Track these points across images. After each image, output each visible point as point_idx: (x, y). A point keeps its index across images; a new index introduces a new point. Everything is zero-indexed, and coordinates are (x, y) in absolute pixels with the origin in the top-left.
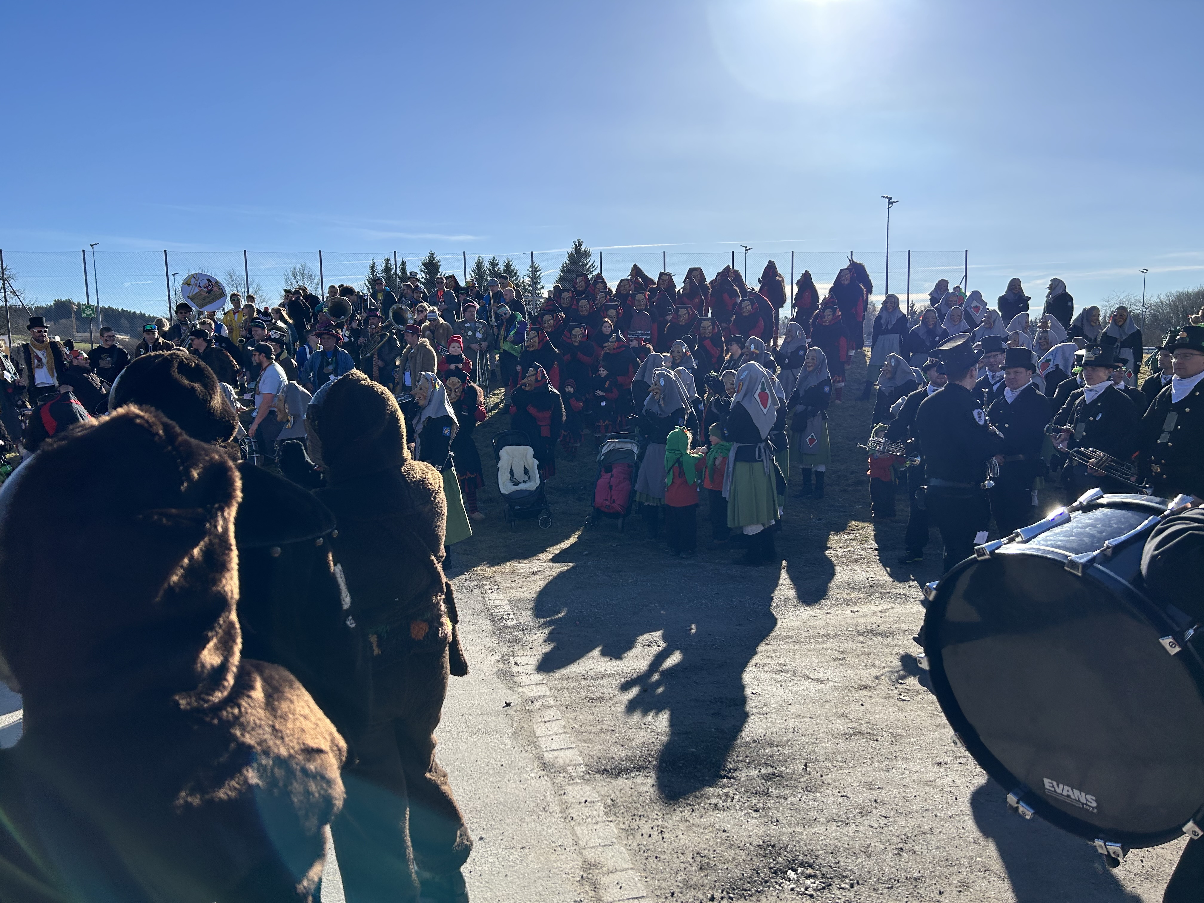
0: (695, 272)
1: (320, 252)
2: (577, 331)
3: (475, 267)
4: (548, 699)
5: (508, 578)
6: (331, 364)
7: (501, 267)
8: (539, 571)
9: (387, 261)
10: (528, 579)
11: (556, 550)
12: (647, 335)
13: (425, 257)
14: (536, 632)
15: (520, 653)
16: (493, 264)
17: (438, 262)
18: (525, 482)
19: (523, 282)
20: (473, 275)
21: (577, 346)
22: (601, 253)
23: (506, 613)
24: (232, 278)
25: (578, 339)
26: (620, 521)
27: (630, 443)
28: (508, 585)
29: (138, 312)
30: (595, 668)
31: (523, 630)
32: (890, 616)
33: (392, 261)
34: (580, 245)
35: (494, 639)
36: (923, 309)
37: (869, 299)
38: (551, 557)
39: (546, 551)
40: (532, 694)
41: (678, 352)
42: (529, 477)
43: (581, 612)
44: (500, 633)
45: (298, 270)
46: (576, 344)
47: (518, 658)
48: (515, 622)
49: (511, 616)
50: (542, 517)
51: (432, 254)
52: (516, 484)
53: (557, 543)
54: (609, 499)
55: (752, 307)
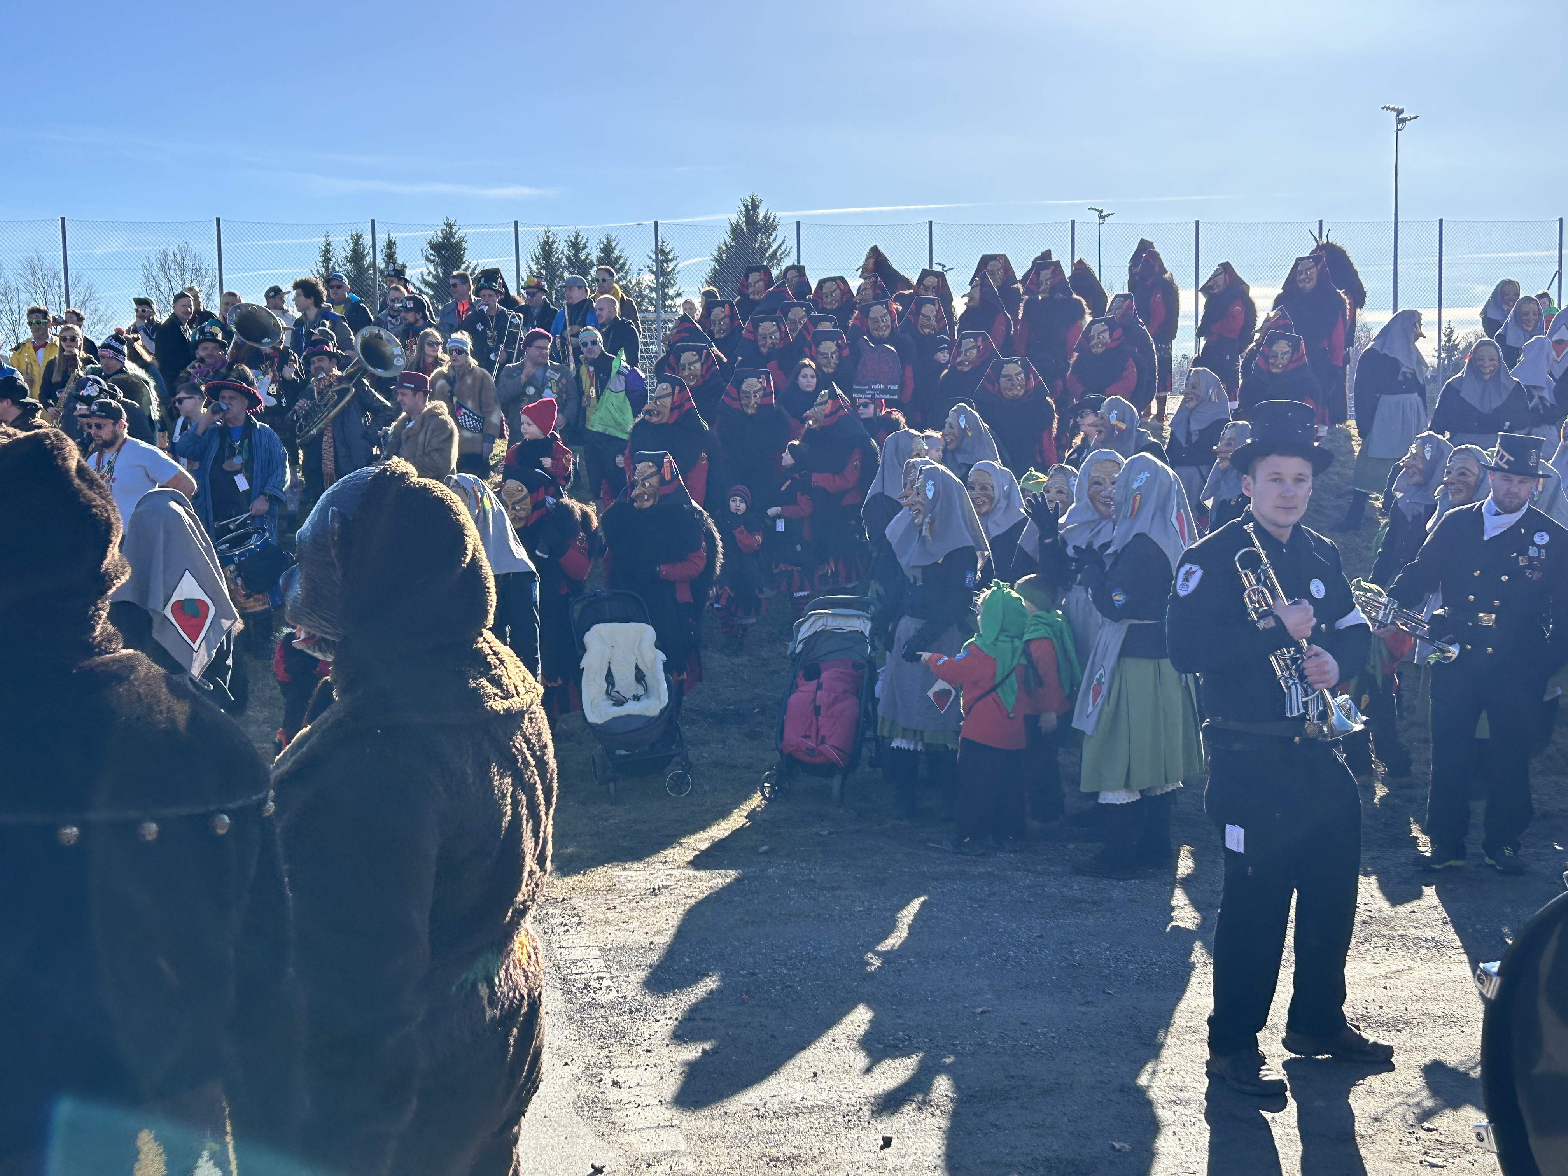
0: (992, 263)
1: (218, 220)
2: (752, 384)
3: (538, 251)
4: (683, 1160)
5: (601, 900)
6: (240, 453)
7: (594, 253)
8: (666, 887)
9: (357, 240)
10: (642, 903)
11: (701, 841)
12: (892, 392)
13: (436, 233)
14: (658, 1017)
15: (625, 1060)
16: (576, 246)
17: (459, 243)
18: (637, 698)
19: (638, 283)
20: (534, 268)
21: (752, 416)
22: (798, 223)
23: (595, 976)
24: (34, 273)
25: (753, 401)
26: (836, 783)
27: (859, 617)
28: (602, 917)
30: (782, 1093)
31: (631, 1012)
32: (1407, 986)
33: (367, 239)
34: (755, 206)
35: (571, 1031)
36: (1472, 339)
37: (1358, 318)
38: (690, 858)
39: (681, 845)
40: (648, 1149)
41: (952, 428)
42: (646, 689)
43: (753, 974)
44: (583, 1019)
45: (171, 257)
46: (750, 411)
47: (620, 1072)
48: (614, 994)
49: (606, 983)
50: (673, 772)
51: (450, 226)
52: (620, 702)
53: (704, 828)
54: (813, 734)
55: (1111, 335)
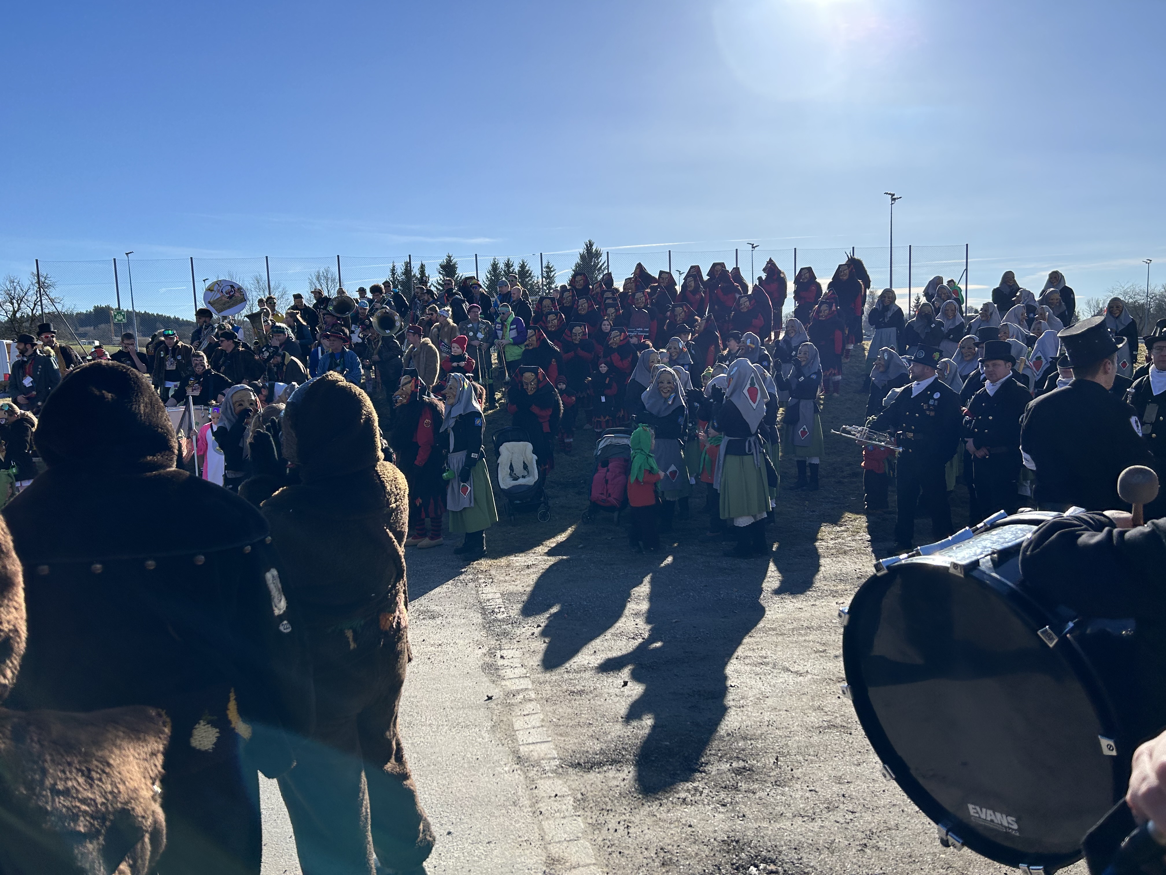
0: (693, 270)
1: (338, 256)
2: (577, 330)
3: (490, 268)
4: (530, 693)
5: (503, 571)
6: (339, 365)
7: (517, 269)
8: (534, 565)
9: (407, 264)
10: (522, 572)
11: (552, 543)
12: (646, 332)
13: (443, 260)
14: (525, 626)
15: (507, 646)
16: (508, 265)
17: (455, 264)
18: (524, 477)
19: (537, 282)
20: (489, 276)
21: (578, 344)
22: (608, 253)
23: (497, 607)
24: (258, 283)
25: (579, 337)
26: (616, 514)
28: (503, 579)
29: (172, 317)
30: (579, 661)
31: (513, 623)
34: (591, 245)
35: (483, 633)
38: (546, 551)
39: (543, 545)
40: (514, 688)
41: (675, 348)
42: (528, 472)
43: (571, 605)
44: (490, 627)
45: (321, 274)
46: (577, 342)
47: (505, 651)
48: (505, 615)
49: (502, 610)
50: (541, 510)
51: (449, 257)
52: (516, 479)
53: (554, 537)
54: (605, 493)
55: (750, 303)
